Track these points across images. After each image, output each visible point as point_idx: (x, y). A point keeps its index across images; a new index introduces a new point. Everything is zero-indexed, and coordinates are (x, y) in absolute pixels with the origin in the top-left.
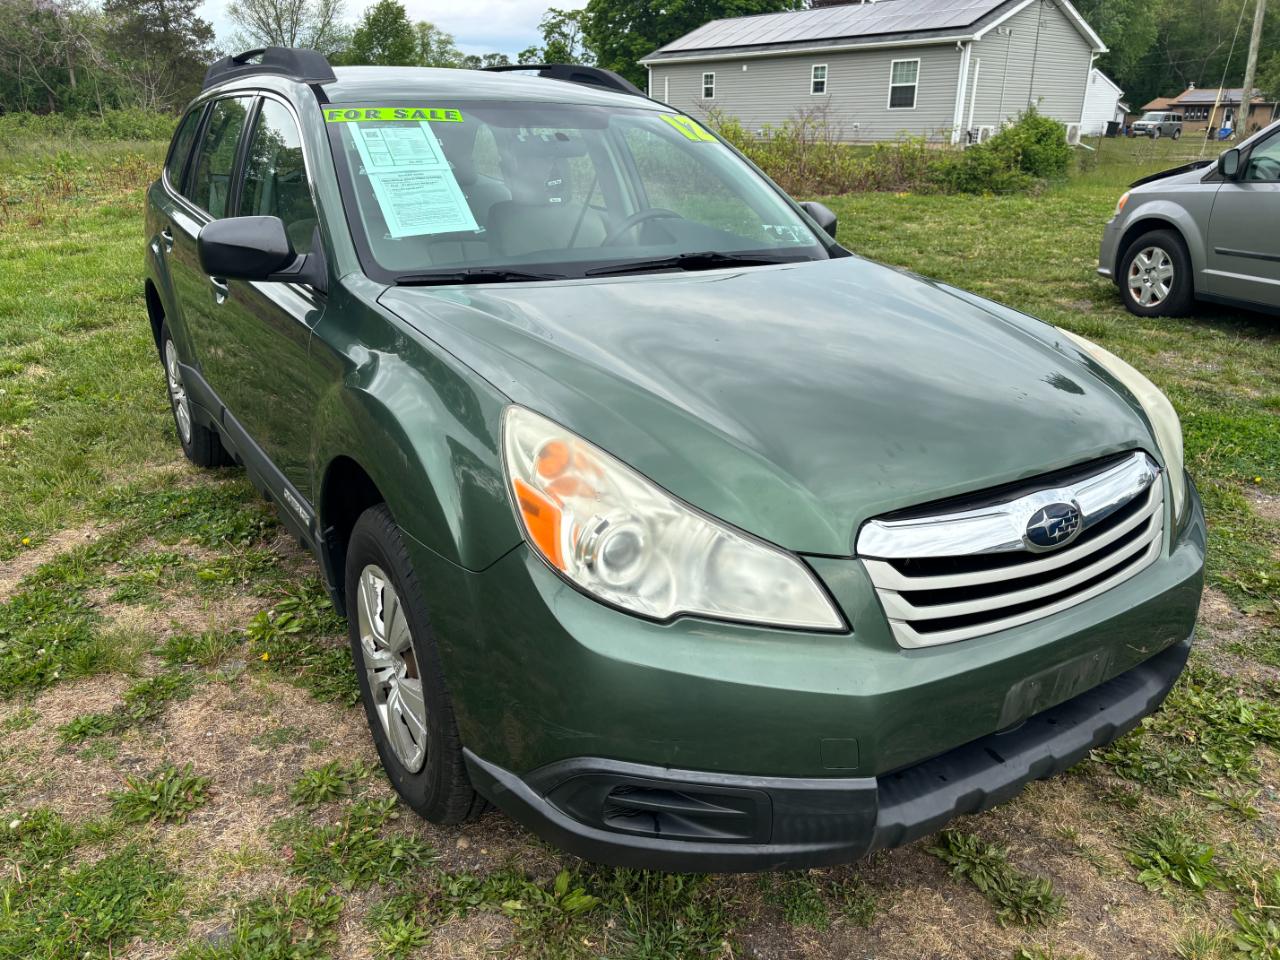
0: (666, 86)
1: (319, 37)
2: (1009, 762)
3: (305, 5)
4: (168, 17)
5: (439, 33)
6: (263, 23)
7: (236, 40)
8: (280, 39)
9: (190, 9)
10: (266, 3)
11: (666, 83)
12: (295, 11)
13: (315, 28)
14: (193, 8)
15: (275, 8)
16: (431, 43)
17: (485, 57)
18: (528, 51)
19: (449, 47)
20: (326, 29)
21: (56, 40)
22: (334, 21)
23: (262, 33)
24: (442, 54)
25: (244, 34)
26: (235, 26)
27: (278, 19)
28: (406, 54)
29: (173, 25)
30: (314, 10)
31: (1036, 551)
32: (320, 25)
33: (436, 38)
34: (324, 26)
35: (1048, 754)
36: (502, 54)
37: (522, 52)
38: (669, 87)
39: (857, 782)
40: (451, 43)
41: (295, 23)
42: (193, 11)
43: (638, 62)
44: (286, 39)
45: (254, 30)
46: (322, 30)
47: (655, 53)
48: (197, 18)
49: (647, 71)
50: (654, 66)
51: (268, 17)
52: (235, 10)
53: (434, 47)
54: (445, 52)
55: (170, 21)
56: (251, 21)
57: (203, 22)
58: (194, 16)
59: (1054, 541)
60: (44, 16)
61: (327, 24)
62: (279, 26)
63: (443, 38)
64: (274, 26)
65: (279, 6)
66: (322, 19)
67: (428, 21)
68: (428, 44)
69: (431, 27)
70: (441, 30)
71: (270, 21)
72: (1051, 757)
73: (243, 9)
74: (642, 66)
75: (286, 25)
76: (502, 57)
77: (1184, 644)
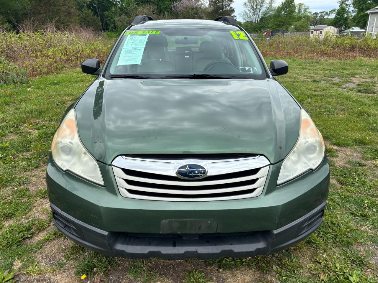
0: (375, 20)
1: (267, 10)
2: (177, 248)
3: (265, 1)
4: (224, 7)
5: (305, 6)
6: (252, 7)
7: (244, 12)
8: (256, 11)
9: (230, 4)
10: (254, 1)
11: (376, 19)
12: (262, 3)
13: (267, 7)
14: (231, 4)
15: (257, 2)
16: (302, 9)
17: (320, 13)
18: (333, 10)
19: (308, 10)
20: (270, 7)
21: (197, 15)
22: (273, 5)
23: (251, 10)
24: (305, 12)
25: (247, 10)
26: (245, 8)
27: (257, 6)
28: (292, 13)
29: (224, 9)
30: (268, 2)
31: (182, 178)
32: (268, 6)
33: (304, 7)
34: (270, 6)
35: (196, 250)
36: (326, 11)
37: (330, 11)
38: (376, 20)
39: (102, 231)
40: (308, 9)
41: (261, 6)
42: (230, 5)
43: (366, 12)
44: (258, 11)
45: (249, 9)
46: (269, 8)
47: (373, 9)
48: (231, 7)
49: (369, 15)
50: (372, 13)
51: (254, 5)
52: (245, 4)
53: (302, 10)
54: (306, 12)
55: (224, 8)
56: (249, 6)
57: (232, 8)
58: (230, 6)
59: (191, 176)
60: (195, 9)
61: (271, 6)
62: (257, 7)
63: (306, 7)
64: (255, 7)
65: (258, 2)
66: (269, 4)
67: (302, 3)
68: (301, 10)
69: (303, 4)
70: (306, 5)
71: (254, 6)
72: (197, 252)
73: (248, 3)
74: (367, 13)
75: (259, 7)
76: (326, 12)
77: (273, 232)
